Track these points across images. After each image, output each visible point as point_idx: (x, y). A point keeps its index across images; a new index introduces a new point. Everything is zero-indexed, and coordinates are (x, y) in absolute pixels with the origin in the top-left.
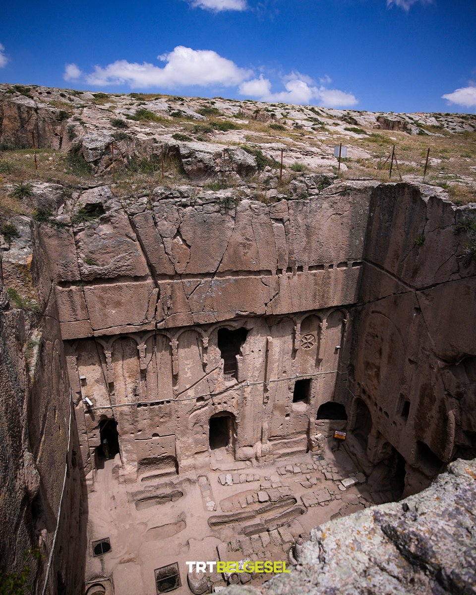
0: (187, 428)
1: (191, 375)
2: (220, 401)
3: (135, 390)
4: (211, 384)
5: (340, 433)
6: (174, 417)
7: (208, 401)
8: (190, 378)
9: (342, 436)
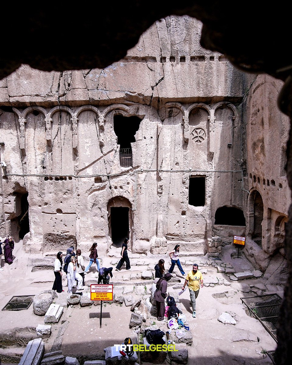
0: (87, 208)
1: (90, 154)
2: (116, 185)
3: (43, 162)
4: (107, 166)
5: (240, 238)
6: (75, 194)
7: (106, 183)
8: (89, 156)
9: (242, 241)
